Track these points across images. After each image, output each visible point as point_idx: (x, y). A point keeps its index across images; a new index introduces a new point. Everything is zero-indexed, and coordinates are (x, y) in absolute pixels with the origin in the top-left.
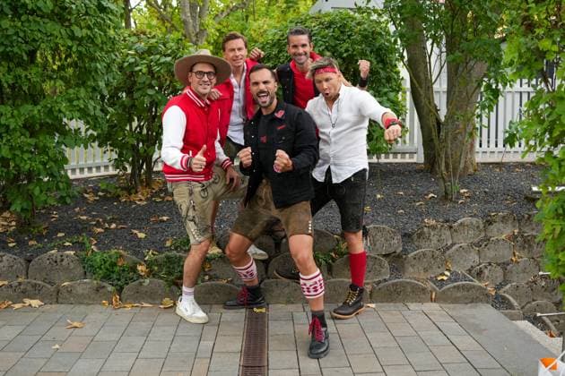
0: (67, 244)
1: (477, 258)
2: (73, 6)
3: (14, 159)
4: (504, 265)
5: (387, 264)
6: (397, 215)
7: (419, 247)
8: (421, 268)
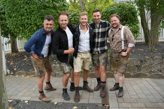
0: (56, 63)
1: (160, 67)
5: (136, 68)
6: (138, 56)
7: (144, 64)
8: (145, 69)
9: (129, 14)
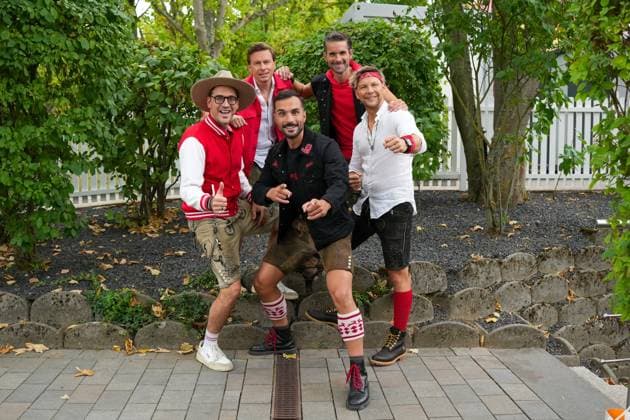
0: (72, 282)
1: (529, 297)
2: (81, 15)
3: (14, 187)
4: (559, 306)
5: (430, 305)
6: (440, 250)
7: (466, 285)
8: (468, 309)
9: (402, 68)
